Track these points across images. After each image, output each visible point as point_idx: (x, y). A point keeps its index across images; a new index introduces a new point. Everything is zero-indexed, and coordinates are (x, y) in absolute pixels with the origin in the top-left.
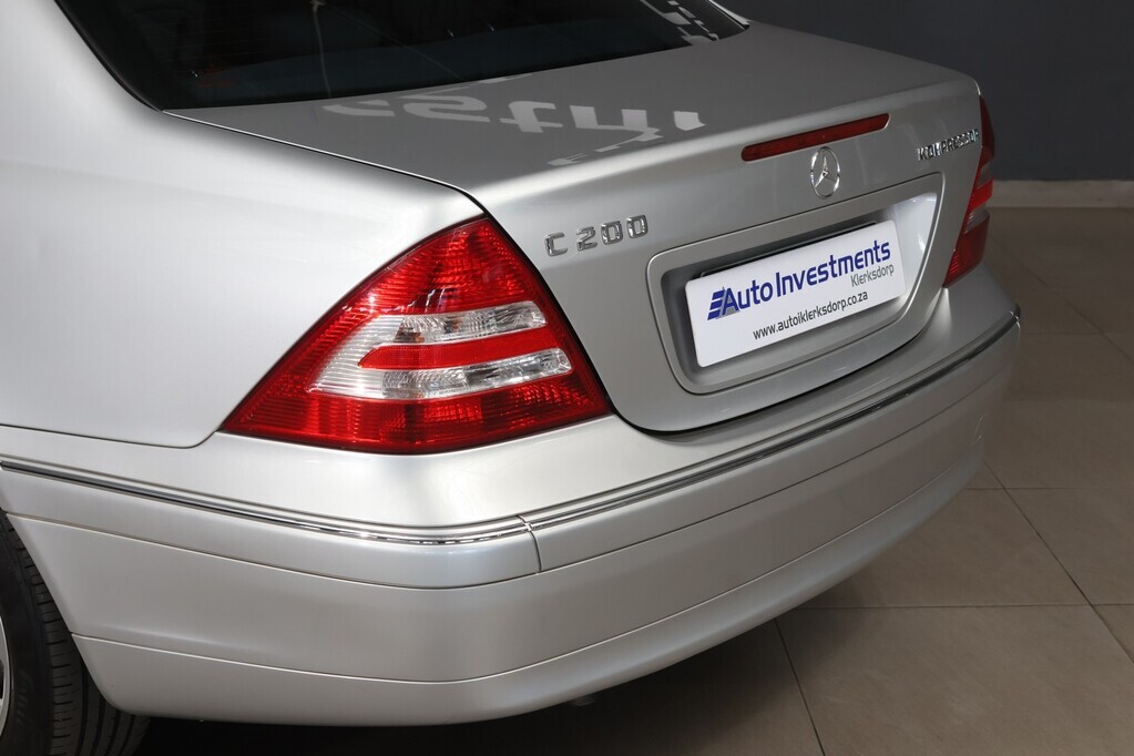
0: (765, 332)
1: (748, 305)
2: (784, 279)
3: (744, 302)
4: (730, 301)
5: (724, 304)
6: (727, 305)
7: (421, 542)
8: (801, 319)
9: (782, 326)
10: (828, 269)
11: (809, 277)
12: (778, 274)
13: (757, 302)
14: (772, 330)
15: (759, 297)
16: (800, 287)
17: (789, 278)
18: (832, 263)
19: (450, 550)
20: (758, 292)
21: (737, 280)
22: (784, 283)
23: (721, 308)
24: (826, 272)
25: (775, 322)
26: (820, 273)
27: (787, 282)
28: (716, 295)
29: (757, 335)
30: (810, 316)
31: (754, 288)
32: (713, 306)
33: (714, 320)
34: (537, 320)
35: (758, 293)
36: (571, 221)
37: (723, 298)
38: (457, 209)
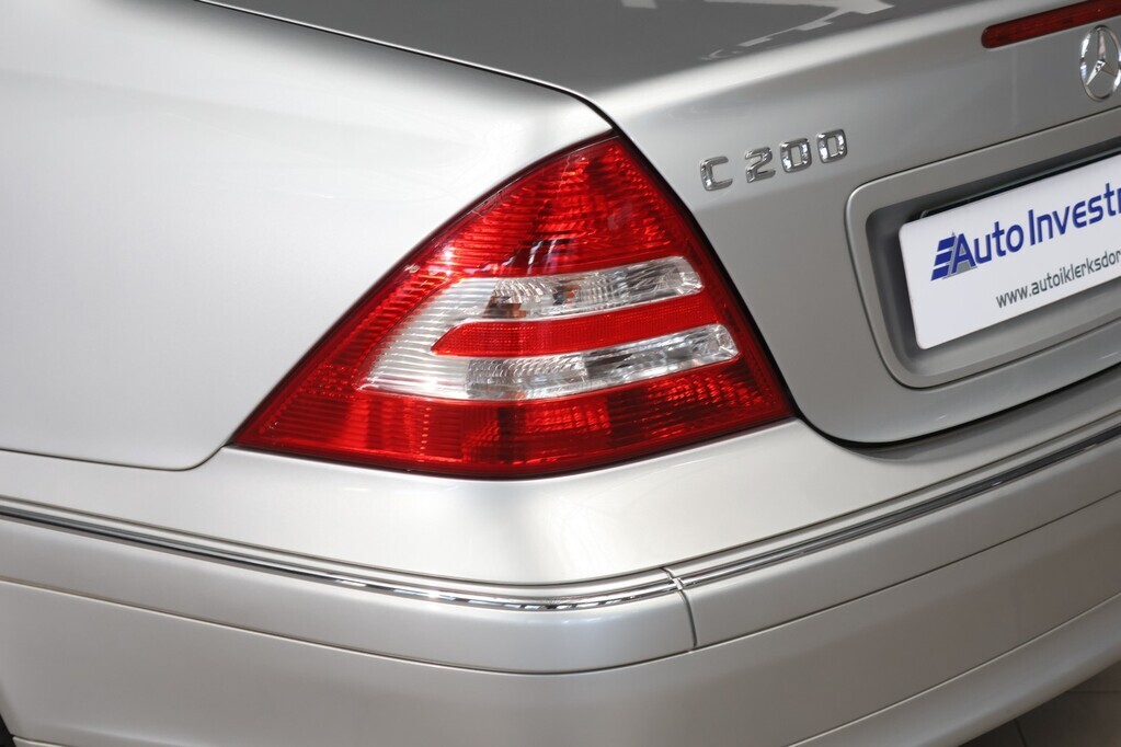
0: (1013, 297)
1: (988, 258)
2: (1041, 219)
3: (983, 254)
4: (963, 253)
5: (954, 257)
6: (958, 259)
7: (523, 606)
8: (1064, 277)
9: (1037, 288)
10: (1103, 203)
11: (1076, 216)
12: (1031, 213)
13: (1002, 253)
14: (1023, 293)
15: (1004, 247)
16: (1062, 230)
17: (1046, 217)
18: (1109, 194)
19: (562, 617)
20: (1003, 238)
21: (971, 222)
22: (1042, 225)
23: (950, 263)
24: (1099, 209)
25: (1026, 282)
26: (1092, 210)
27: (1045, 224)
28: (944, 244)
29: (1002, 302)
30: (1077, 273)
31: (998, 233)
32: (940, 259)
33: (940, 279)
34: (688, 283)
35: (1004, 240)
36: (737, 139)
37: (953, 249)
38: (574, 124)
